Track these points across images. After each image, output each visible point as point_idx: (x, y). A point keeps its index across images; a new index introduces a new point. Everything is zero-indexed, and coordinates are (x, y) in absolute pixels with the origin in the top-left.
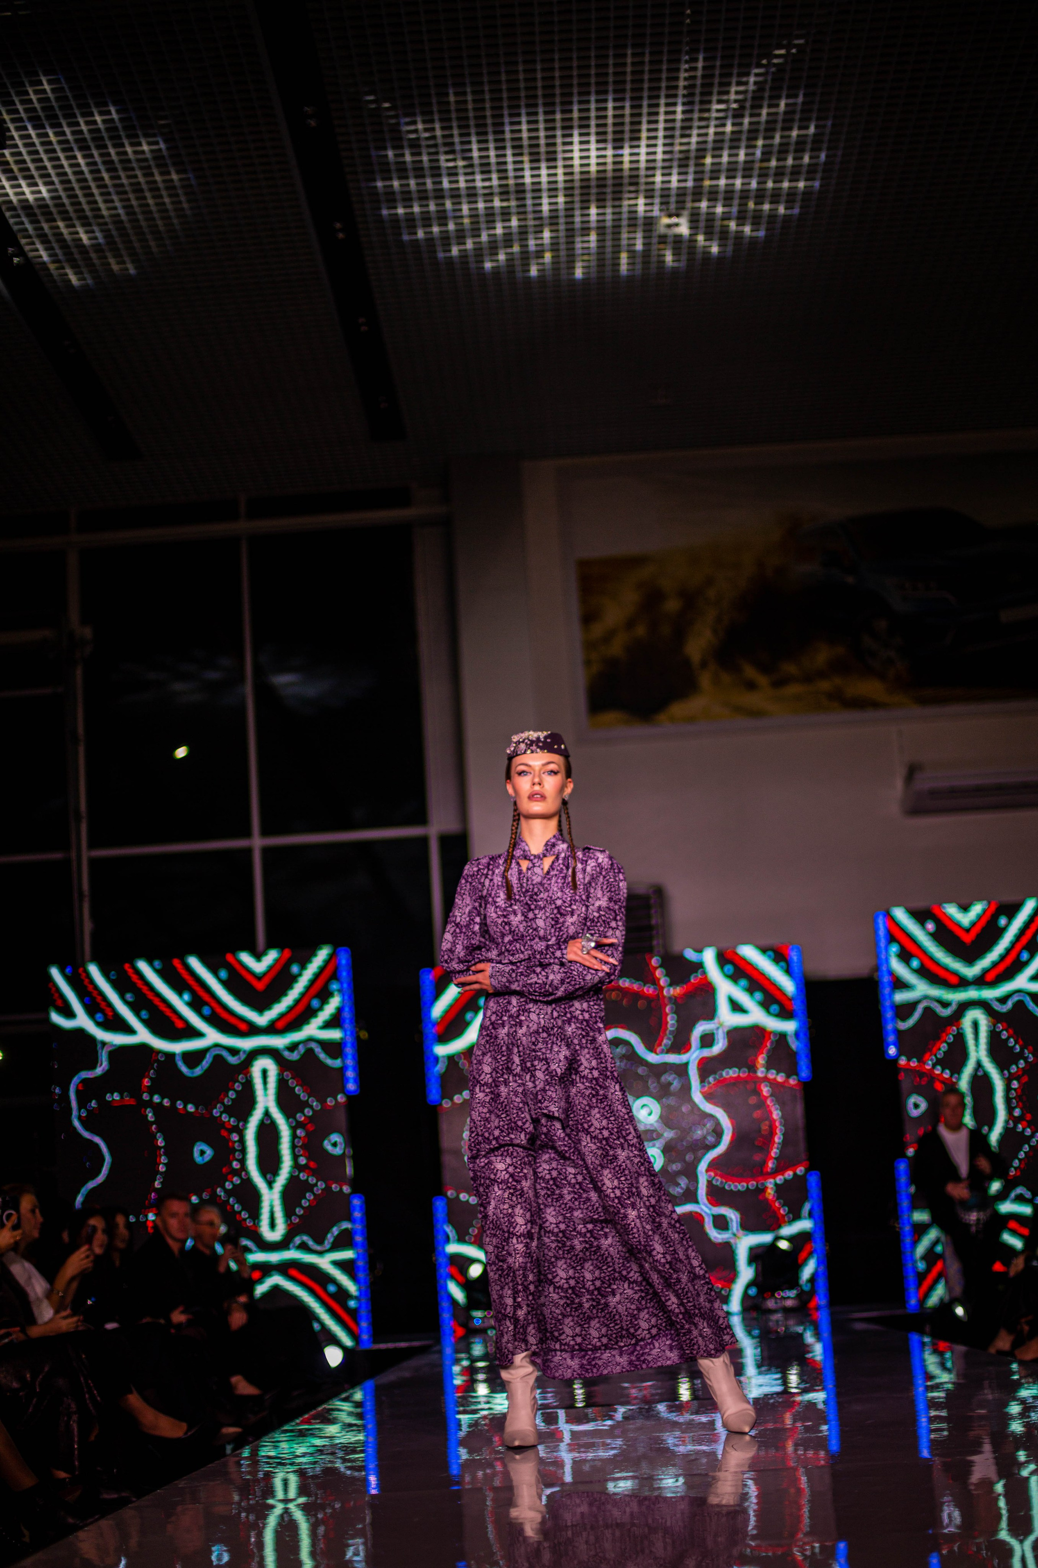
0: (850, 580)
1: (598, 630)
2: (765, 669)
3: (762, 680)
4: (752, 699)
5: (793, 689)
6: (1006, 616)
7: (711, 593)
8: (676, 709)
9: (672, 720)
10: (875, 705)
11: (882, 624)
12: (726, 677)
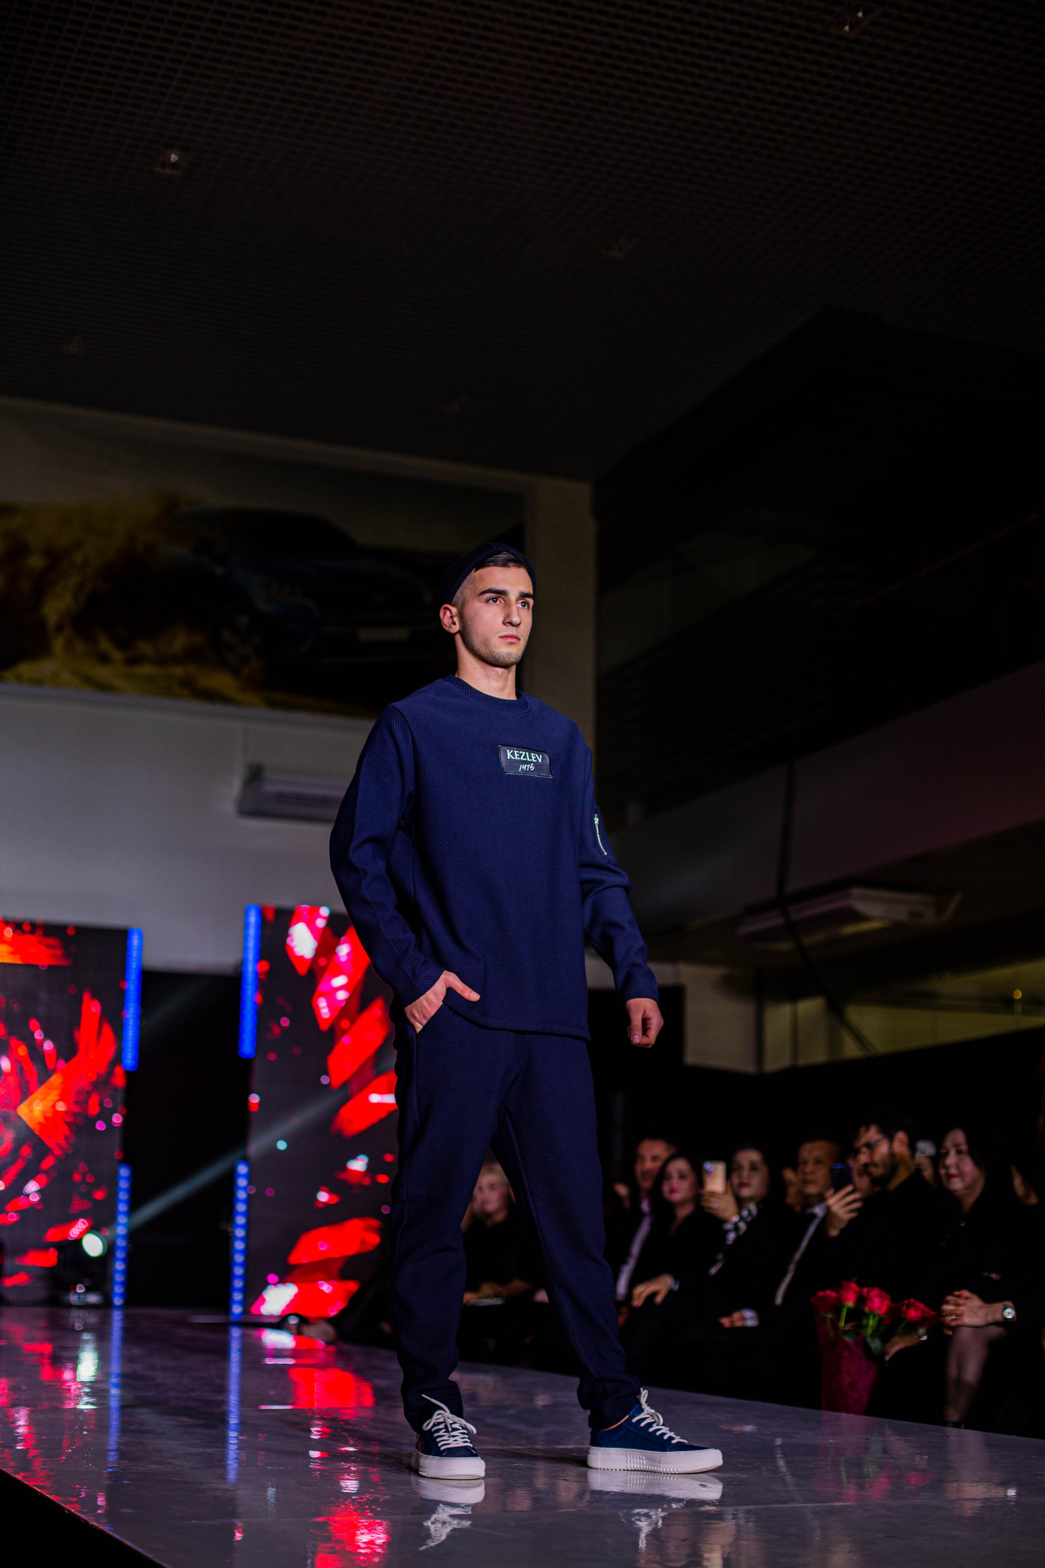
0: (219, 570)
2: (121, 644)
3: (117, 655)
4: (103, 673)
5: (146, 670)
6: (365, 635)
7: (78, 557)
8: (25, 669)
9: (19, 679)
10: (226, 700)
11: (243, 621)
12: (80, 646)
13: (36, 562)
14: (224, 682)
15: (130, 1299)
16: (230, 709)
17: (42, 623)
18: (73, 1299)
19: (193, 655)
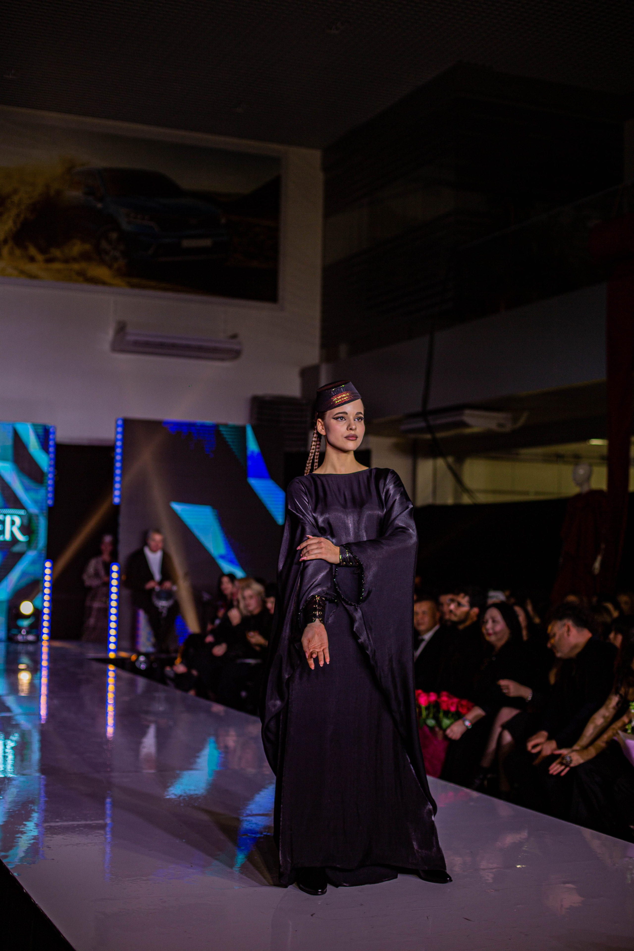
0: (99, 205)
2: (43, 251)
3: (40, 257)
4: (32, 268)
5: (57, 266)
6: (186, 243)
7: (16, 198)
10: (104, 283)
11: (114, 236)
12: (18, 252)
14: (102, 272)
15: (53, 636)
16: (106, 289)
18: (20, 638)
19: (85, 257)
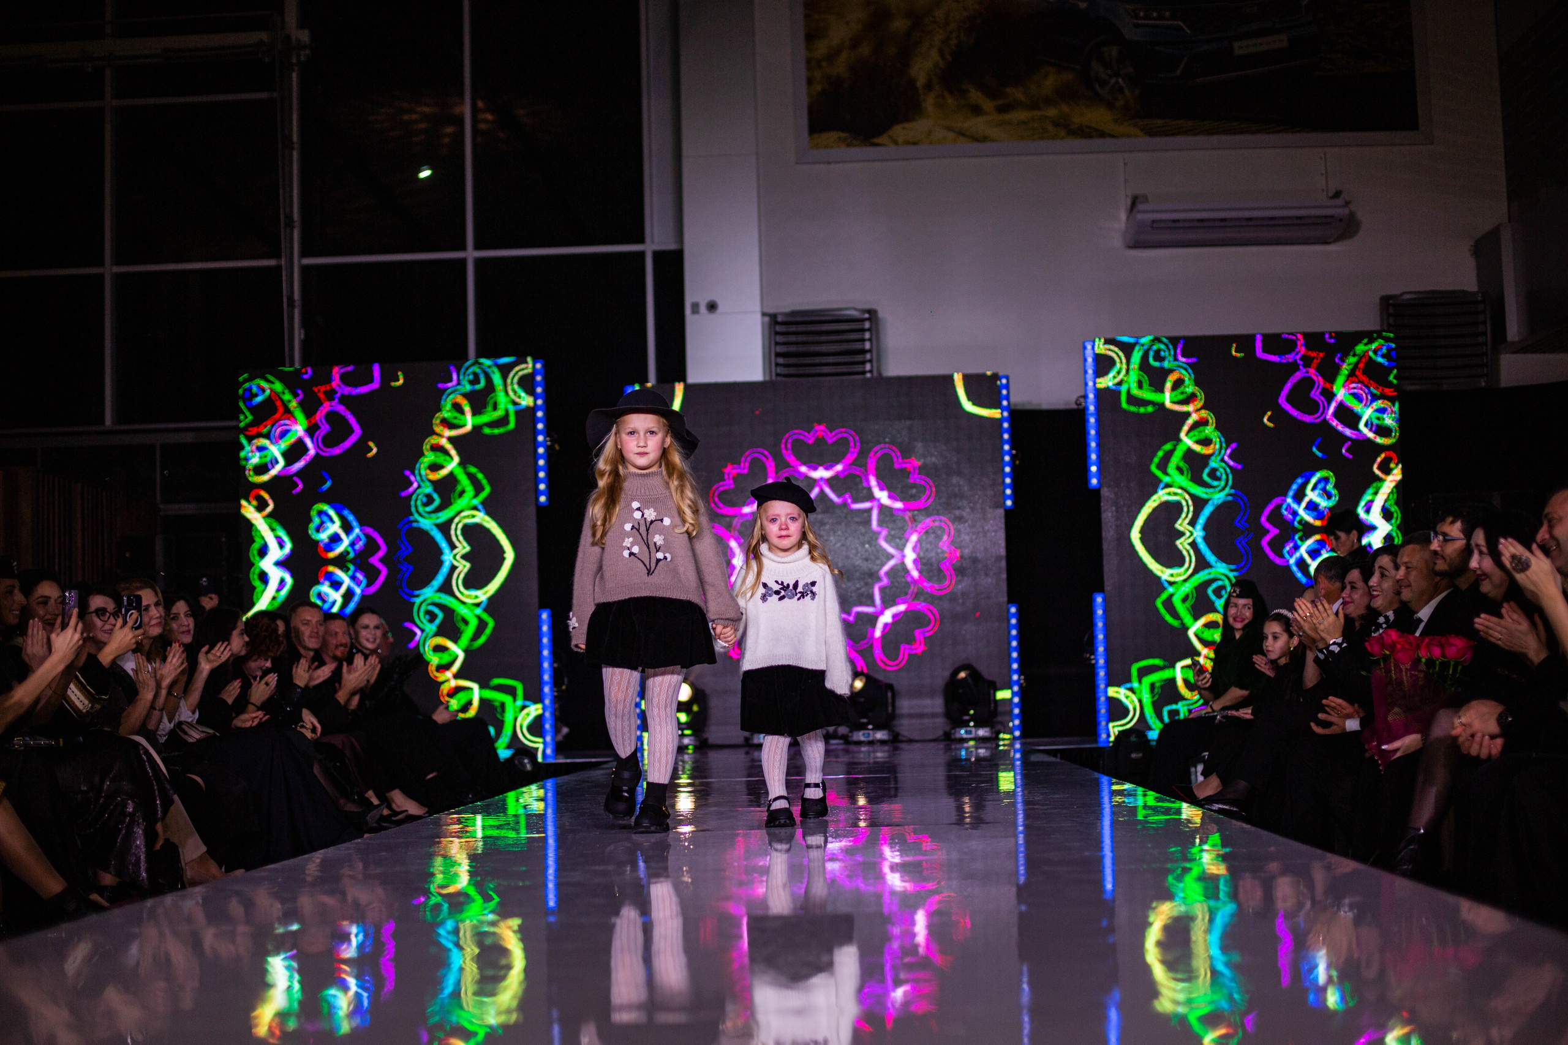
1: (822, 48)
2: (991, 95)
3: (988, 105)
4: (977, 124)
5: (1019, 115)
6: (1240, 48)
7: (939, 14)
8: (899, 131)
9: (896, 143)
10: (1102, 135)
11: (1114, 51)
12: (950, 101)
13: (899, 25)
14: (1098, 116)
16: (1108, 141)
17: (912, 83)
19: (1065, 94)
